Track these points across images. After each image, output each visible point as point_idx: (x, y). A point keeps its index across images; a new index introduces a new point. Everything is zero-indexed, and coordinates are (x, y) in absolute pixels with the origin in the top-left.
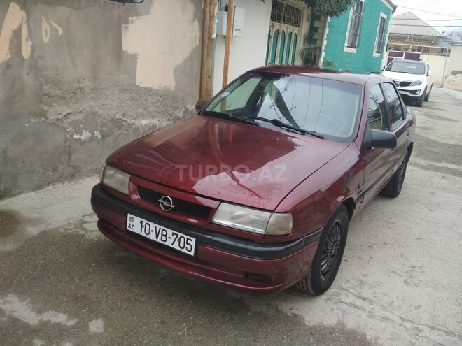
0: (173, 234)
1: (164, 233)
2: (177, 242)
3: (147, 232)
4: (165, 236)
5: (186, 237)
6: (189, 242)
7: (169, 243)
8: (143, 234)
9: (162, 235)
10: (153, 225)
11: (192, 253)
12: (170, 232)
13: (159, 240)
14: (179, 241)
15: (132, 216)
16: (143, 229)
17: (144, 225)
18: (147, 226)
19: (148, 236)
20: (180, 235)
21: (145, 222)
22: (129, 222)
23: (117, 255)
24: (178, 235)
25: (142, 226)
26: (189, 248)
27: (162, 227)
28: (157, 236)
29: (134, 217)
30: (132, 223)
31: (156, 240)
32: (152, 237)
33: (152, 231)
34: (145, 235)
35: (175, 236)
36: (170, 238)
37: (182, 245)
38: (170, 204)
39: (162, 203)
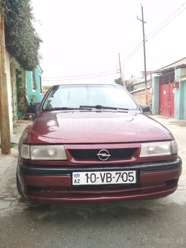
0: (116, 174)
1: (109, 175)
2: (120, 179)
3: (93, 180)
4: (110, 177)
5: (127, 172)
6: (131, 175)
7: (114, 182)
8: (90, 183)
9: (107, 177)
10: (98, 174)
11: (134, 182)
12: (113, 173)
13: (105, 182)
14: (122, 177)
15: (76, 173)
16: (89, 180)
17: (89, 176)
18: (93, 176)
19: (94, 183)
20: (122, 172)
21: (89, 173)
22: (74, 179)
24: (120, 173)
25: (88, 177)
26: (131, 178)
27: (106, 172)
28: (103, 181)
29: (79, 173)
30: (77, 179)
31: (102, 183)
32: (99, 182)
33: (98, 178)
34: (91, 183)
35: (118, 175)
36: (114, 177)
37: (125, 179)
38: (107, 154)
39: (100, 156)
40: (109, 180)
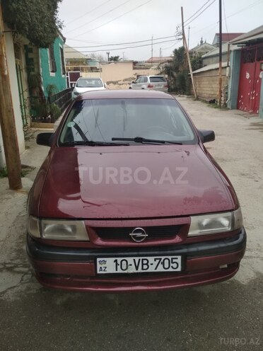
0: (155, 260)
1: (145, 262)
2: (161, 266)
3: (124, 267)
4: (147, 264)
5: (170, 257)
6: (174, 261)
7: (151, 269)
8: (120, 271)
9: (143, 264)
10: (130, 260)
11: (179, 269)
12: (151, 259)
13: (140, 270)
14: (163, 263)
15: (102, 259)
16: (119, 267)
17: (119, 262)
18: (124, 262)
19: (126, 272)
20: (163, 258)
21: (119, 260)
22: (99, 266)
23: (58, 303)
24: (161, 259)
25: (117, 264)
26: (175, 265)
27: (141, 258)
28: (137, 268)
29: (105, 259)
30: (103, 266)
31: (135, 271)
32: (132, 270)
33: (131, 265)
34: (122, 272)
35: (158, 261)
36: (152, 264)
37: (166, 266)
38: (143, 233)
39: (133, 236)
40: (145, 267)
